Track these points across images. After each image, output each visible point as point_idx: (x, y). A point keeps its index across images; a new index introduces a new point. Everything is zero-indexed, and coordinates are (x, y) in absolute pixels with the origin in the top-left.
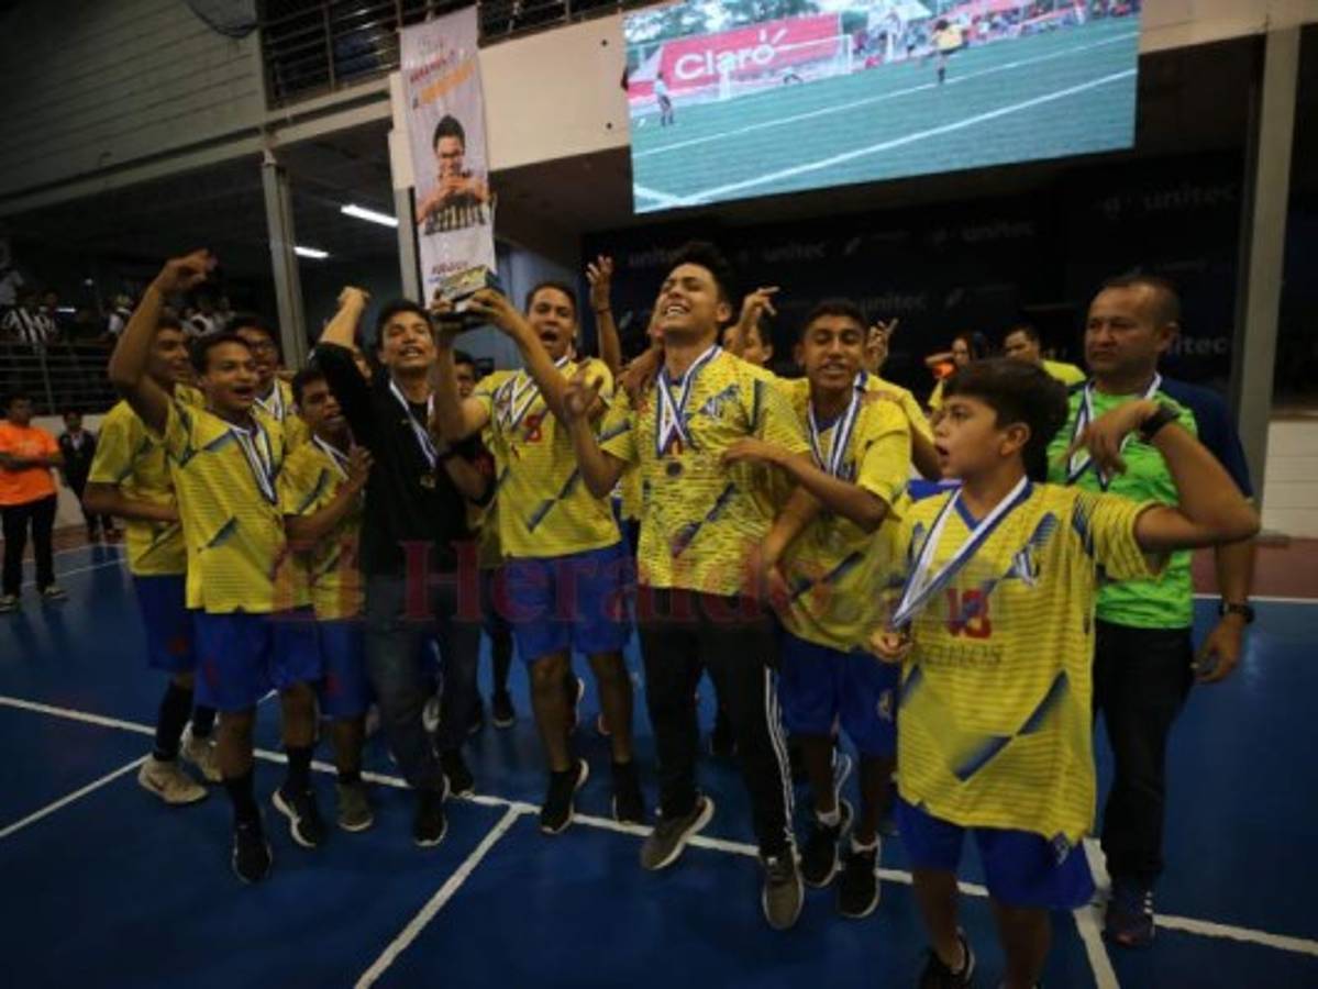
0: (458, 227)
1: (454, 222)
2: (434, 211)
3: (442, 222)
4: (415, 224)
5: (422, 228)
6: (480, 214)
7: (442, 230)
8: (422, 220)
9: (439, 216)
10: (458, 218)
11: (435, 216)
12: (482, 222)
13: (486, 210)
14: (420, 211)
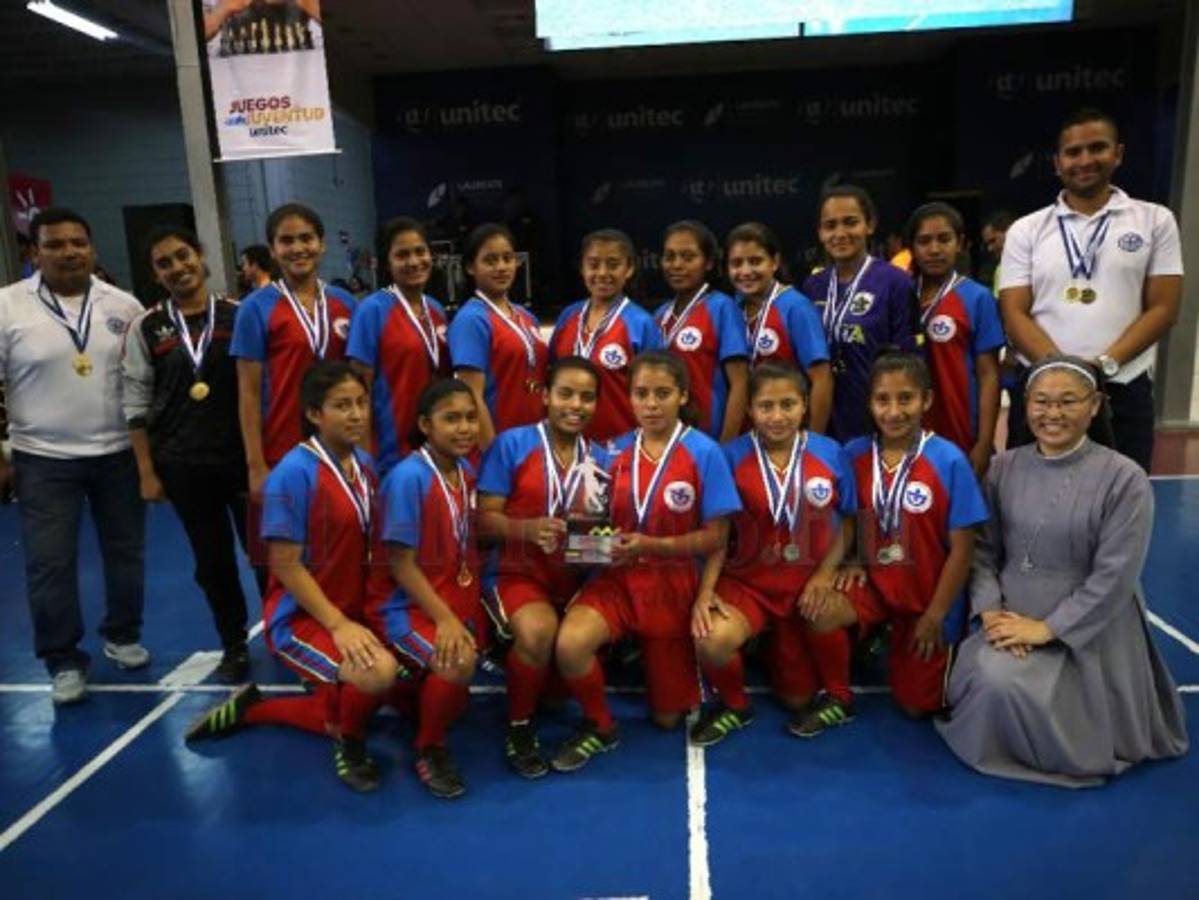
0: (273, 49)
1: (266, 42)
2: (233, 22)
3: (247, 39)
4: (202, 41)
5: (214, 45)
6: (308, 34)
7: (247, 51)
8: (214, 35)
9: (243, 31)
10: (272, 37)
11: (237, 33)
12: (309, 44)
13: (316, 30)
14: (211, 21)
